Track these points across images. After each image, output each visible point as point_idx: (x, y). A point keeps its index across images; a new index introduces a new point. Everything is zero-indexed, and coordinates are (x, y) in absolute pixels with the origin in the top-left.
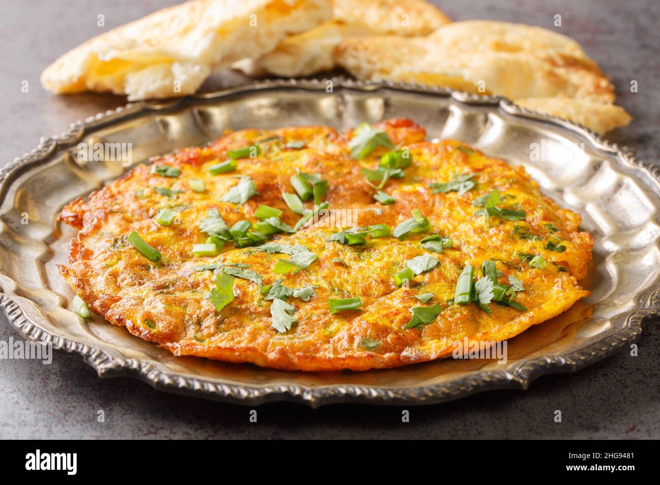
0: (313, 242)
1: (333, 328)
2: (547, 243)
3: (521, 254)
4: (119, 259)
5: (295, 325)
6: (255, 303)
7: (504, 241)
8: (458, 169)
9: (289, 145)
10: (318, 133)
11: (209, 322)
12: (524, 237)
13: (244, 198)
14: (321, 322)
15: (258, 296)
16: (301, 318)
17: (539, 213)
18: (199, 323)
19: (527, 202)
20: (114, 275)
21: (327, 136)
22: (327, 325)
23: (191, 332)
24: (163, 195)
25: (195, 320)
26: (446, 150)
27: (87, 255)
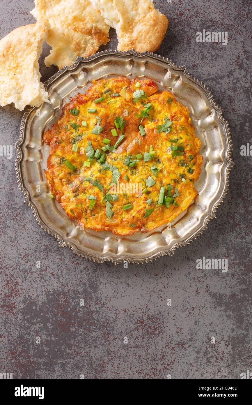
0: (119, 164)
1: (123, 216)
2: (188, 169)
3: (180, 175)
4: (62, 171)
5: (113, 215)
6: (102, 201)
7: (176, 168)
8: (166, 114)
9: (114, 95)
10: (124, 85)
11: (89, 212)
12: (182, 165)
13: (99, 132)
14: (120, 213)
15: (102, 199)
16: (115, 211)
17: (188, 148)
18: (86, 212)
19: (186, 142)
20: (61, 179)
21: (126, 88)
22: (121, 214)
23: (84, 216)
24: (74, 129)
25: (85, 211)
26: (164, 103)
27: (53, 166)
